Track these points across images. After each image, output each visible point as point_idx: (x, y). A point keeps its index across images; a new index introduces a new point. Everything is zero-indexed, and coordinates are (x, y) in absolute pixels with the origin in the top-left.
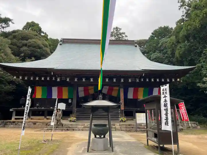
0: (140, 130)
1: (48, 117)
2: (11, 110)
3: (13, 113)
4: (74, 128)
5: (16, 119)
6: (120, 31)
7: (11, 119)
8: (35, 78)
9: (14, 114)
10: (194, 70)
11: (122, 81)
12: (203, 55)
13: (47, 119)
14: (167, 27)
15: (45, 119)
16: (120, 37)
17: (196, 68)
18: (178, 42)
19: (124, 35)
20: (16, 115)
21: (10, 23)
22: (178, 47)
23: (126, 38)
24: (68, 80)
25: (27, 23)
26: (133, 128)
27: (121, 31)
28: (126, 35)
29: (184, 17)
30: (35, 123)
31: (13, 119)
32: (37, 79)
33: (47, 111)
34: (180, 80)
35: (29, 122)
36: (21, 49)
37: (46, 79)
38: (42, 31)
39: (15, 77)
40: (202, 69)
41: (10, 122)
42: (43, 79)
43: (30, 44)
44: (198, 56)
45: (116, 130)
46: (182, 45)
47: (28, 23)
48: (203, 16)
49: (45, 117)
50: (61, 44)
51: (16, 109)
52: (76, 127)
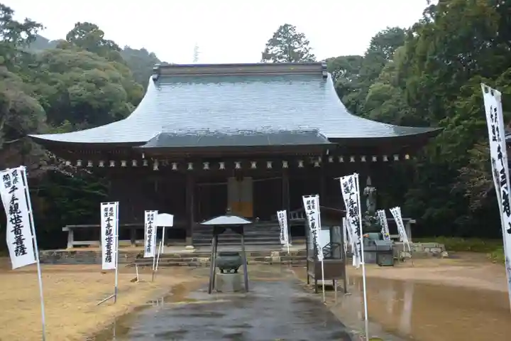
1: (137, 242)
2: (64, 229)
5: (75, 246)
7: (65, 247)
8: (107, 164)
9: (71, 236)
11: (285, 165)
13: (137, 245)
15: (134, 246)
20: (75, 240)
24: (174, 167)
31: (70, 248)
32: (112, 164)
37: (129, 164)
42: (124, 164)
45: (271, 264)
51: (74, 226)
52: (195, 260)
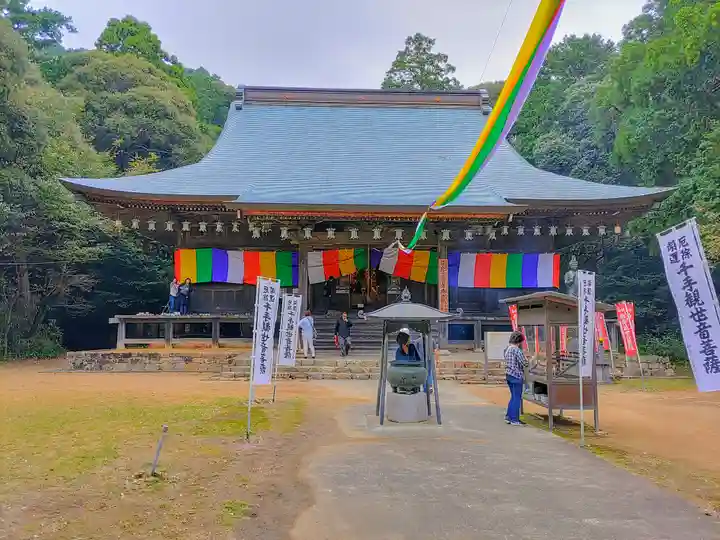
0: (495, 380)
3: (120, 327)
4: (309, 373)
6: (429, 49)
10: (671, 199)
12: (698, 153)
14: (596, 40)
16: (429, 73)
17: (676, 194)
18: (627, 103)
19: (442, 65)
21: (63, 30)
22: (625, 123)
23: (450, 76)
25: (109, 24)
26: (475, 372)
27: (434, 51)
28: (453, 65)
29: (652, 12)
30: (188, 360)
33: (221, 324)
34: (622, 230)
35: (172, 355)
36: (108, 121)
38: (162, 52)
39: (118, 223)
40: (695, 196)
41: (115, 355)
43: (135, 104)
44: (686, 153)
46: (637, 114)
47: (113, 23)
48: (710, 27)
49: (215, 341)
50: (239, 108)
